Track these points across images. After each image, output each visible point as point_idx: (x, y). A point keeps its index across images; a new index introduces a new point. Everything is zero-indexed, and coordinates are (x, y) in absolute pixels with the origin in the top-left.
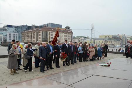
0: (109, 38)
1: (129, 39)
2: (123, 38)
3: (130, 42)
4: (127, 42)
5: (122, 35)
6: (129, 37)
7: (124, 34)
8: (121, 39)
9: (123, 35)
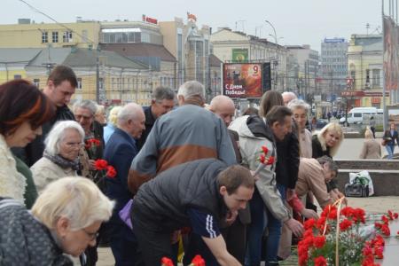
0: (75, 49)
1: (224, 54)
2: (185, 51)
3: (243, 82)
4: (227, 80)
5: (178, 23)
6: (226, 36)
7: (190, 16)
8: (169, 57)
9: (186, 21)
